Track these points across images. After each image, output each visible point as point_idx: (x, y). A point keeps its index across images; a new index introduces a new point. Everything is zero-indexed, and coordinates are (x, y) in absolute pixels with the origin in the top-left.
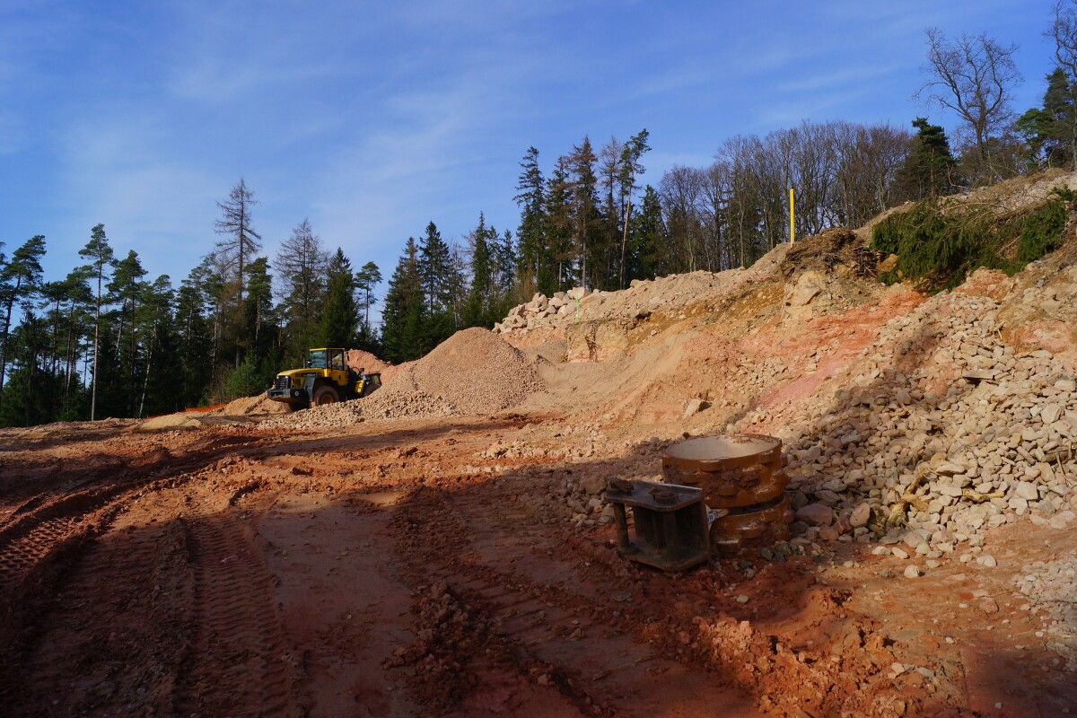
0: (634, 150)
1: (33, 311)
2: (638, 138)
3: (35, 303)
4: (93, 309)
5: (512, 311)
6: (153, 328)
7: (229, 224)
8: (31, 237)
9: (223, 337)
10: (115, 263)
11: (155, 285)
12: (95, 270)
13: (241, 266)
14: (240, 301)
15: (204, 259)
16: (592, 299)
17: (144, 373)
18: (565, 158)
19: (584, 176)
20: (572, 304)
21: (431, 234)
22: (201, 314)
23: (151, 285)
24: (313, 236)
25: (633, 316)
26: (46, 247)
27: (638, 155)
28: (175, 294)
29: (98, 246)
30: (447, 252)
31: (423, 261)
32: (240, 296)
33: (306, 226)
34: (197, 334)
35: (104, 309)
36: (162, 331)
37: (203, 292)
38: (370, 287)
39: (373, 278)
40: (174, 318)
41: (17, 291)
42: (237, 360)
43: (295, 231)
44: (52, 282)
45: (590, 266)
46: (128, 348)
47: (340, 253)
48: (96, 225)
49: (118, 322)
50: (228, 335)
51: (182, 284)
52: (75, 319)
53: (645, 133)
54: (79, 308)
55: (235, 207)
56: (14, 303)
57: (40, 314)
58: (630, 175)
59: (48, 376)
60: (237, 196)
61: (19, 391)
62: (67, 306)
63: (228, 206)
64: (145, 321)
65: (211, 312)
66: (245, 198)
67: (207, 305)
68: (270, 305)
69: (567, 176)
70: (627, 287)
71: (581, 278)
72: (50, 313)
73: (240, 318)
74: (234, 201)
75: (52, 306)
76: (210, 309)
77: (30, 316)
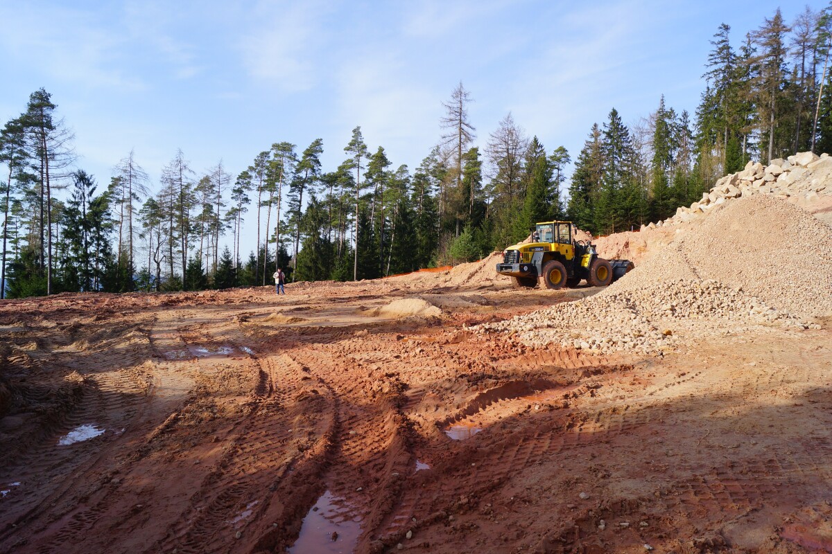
1: (315, 195)
3: (316, 189)
4: (355, 192)
5: (720, 181)
6: (396, 206)
7: (451, 120)
8: (314, 140)
9: (446, 212)
10: (368, 156)
11: (397, 172)
12: (355, 162)
13: (460, 153)
14: (459, 183)
15: (432, 150)
16: (821, 165)
17: (390, 240)
18: (754, 32)
19: (774, 48)
21: (613, 120)
22: (429, 194)
23: (394, 173)
24: (516, 127)
26: (323, 147)
28: (411, 179)
29: (357, 144)
30: (628, 134)
31: (605, 144)
32: (459, 179)
33: (510, 119)
34: (427, 210)
35: (363, 193)
36: (402, 208)
37: (431, 177)
38: (560, 167)
39: (563, 159)
40: (410, 198)
41: (305, 181)
42: (457, 230)
43: (501, 124)
44: (327, 173)
45: (777, 136)
46: (380, 222)
47: (536, 141)
48: (355, 127)
49: (372, 202)
50: (450, 210)
51: (416, 171)
52: (344, 201)
54: (346, 192)
55: (455, 106)
56: (304, 189)
57: (321, 198)
59: (326, 242)
60: (457, 97)
61: (308, 254)
62: (338, 191)
63: (450, 105)
64: (391, 201)
65: (437, 193)
66: (463, 98)
67: (433, 187)
68: (480, 185)
71: (766, 148)
72: (327, 196)
73: (458, 196)
74: (455, 101)
75: (328, 191)
76: (436, 190)
77: (314, 198)
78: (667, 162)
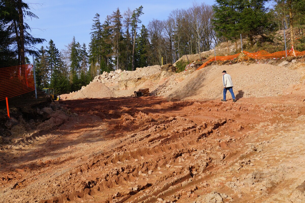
0: (137, 14)
2: (139, 9)
5: (95, 77)
16: (123, 74)
18: (110, 16)
19: (117, 23)
20: (117, 75)
21: (51, 45)
25: (137, 78)
27: (139, 15)
30: (58, 53)
31: (48, 57)
45: (120, 59)
53: (141, 7)
58: (136, 24)
69: (110, 23)
70: (135, 70)
71: (116, 64)
78: (77, 67)
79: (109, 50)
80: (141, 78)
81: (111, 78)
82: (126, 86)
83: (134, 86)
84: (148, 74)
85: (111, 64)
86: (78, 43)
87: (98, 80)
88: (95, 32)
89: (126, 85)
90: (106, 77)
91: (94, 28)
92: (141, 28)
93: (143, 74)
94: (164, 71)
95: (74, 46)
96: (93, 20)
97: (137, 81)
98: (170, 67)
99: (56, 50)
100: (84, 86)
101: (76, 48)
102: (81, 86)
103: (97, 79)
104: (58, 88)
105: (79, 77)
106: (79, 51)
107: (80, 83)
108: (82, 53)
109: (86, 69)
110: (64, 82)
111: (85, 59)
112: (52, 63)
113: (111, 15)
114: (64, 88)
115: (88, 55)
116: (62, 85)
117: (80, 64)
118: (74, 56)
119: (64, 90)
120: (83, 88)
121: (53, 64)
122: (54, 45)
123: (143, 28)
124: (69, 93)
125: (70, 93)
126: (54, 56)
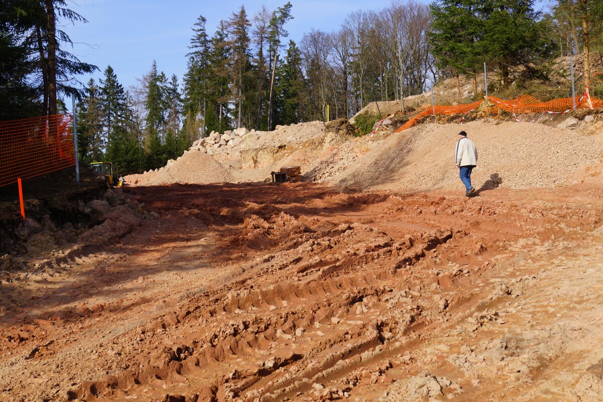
0: (280, 18)
2: (283, 9)
5: (195, 143)
16: (250, 136)
18: (226, 22)
19: (241, 36)
20: (237, 139)
21: (108, 76)
25: (277, 146)
27: (283, 22)
30: (123, 92)
31: (101, 99)
45: (245, 107)
53: (289, 6)
58: (277, 38)
69: (227, 35)
70: (273, 129)
71: (237, 117)
78: (160, 122)
79: (224, 90)
80: (285, 145)
81: (226, 144)
82: (255, 162)
83: (272, 162)
84: (298, 138)
85: (227, 116)
86: (162, 73)
87: (201, 147)
88: (196, 52)
89: (255, 158)
90: (216, 143)
91: (194, 44)
92: (288, 48)
93: (290, 138)
94: (330, 134)
95: (155, 79)
96: (193, 30)
97: (278, 151)
98: (344, 126)
99: (118, 87)
100: (172, 160)
101: (158, 83)
102: (167, 159)
103: (199, 146)
104: (120, 163)
105: (163, 142)
106: (164, 89)
107: (164, 153)
108: (170, 93)
109: (178, 125)
110: (132, 151)
111: (176, 106)
112: (109, 113)
113: (229, 20)
114: (132, 162)
115: (182, 97)
116: (129, 157)
117: (166, 115)
118: (154, 99)
119: (133, 166)
120: (171, 163)
121: (112, 114)
122: (115, 76)
123: (292, 46)
124: (143, 173)
125: (145, 172)
126: (114, 99)
